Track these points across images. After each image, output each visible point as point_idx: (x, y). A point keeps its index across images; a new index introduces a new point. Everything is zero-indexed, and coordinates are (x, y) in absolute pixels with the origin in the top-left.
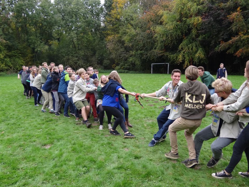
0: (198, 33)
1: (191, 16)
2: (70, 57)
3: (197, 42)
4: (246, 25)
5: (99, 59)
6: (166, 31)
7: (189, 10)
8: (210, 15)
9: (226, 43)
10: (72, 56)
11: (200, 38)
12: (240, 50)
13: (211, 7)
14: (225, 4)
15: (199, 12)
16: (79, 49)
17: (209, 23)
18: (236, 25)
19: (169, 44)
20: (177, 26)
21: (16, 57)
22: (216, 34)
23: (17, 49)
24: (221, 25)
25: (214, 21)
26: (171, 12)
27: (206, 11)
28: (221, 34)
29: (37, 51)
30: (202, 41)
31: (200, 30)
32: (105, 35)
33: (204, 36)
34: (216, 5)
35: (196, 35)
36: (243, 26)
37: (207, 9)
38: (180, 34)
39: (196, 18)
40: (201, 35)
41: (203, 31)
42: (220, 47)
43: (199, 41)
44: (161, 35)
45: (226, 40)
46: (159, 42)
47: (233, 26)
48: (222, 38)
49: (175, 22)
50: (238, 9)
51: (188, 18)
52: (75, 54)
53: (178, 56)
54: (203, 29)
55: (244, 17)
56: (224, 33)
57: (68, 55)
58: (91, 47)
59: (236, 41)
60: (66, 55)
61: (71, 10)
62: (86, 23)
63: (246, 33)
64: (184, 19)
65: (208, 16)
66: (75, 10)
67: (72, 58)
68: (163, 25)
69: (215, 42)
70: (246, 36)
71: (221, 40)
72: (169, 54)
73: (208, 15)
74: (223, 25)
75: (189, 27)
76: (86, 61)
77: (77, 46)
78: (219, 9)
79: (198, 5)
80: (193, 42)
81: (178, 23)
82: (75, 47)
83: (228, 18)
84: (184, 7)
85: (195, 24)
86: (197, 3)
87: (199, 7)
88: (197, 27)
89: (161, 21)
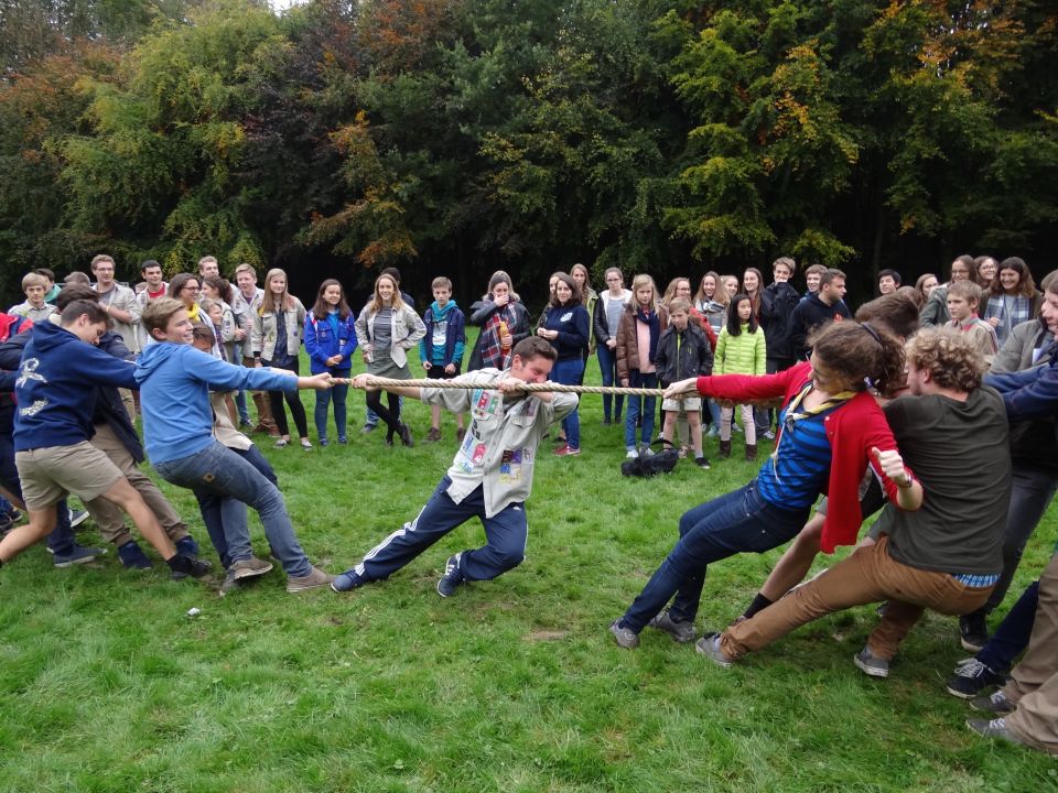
0: (232, 178)
1: (205, 118)
3: (232, 209)
4: (385, 169)
6: (111, 162)
7: (197, 95)
8: (272, 123)
9: (327, 220)
11: (241, 198)
12: (373, 245)
13: (274, 98)
14: (318, 94)
15: (232, 106)
17: (270, 150)
18: (355, 167)
19: (125, 210)
20: (153, 145)
22: (296, 188)
24: (311, 161)
25: (287, 145)
26: (127, 90)
27: (257, 108)
28: (311, 192)
30: (250, 207)
31: (239, 170)
33: (256, 191)
34: (290, 92)
35: (225, 187)
36: (376, 170)
37: (261, 102)
38: (168, 176)
39: (225, 127)
40: (245, 188)
41: (252, 175)
42: (312, 233)
43: (240, 205)
44: (89, 172)
45: (329, 212)
46: (83, 200)
47: (346, 168)
48: (313, 202)
49: (144, 131)
50: (360, 116)
51: (193, 122)
53: (165, 256)
54: (250, 168)
55: (378, 144)
56: (320, 186)
59: (361, 218)
63: (386, 195)
64: (181, 124)
65: (264, 126)
68: (94, 136)
69: (295, 216)
70: (386, 204)
71: (313, 210)
72: (130, 248)
73: (266, 123)
74: (314, 160)
75: (199, 153)
78: (300, 108)
79: (226, 81)
80: (216, 211)
81: (158, 135)
83: (329, 142)
84: (178, 81)
85: (221, 145)
86: (225, 73)
87: (231, 89)
88: (228, 159)
89: (83, 120)
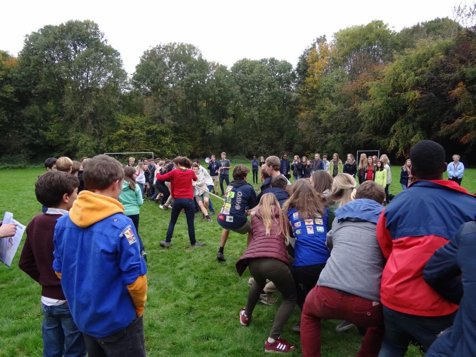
0: (415, 112)
1: (406, 90)
2: (249, 140)
3: (415, 123)
5: (289, 144)
6: (373, 109)
8: (431, 89)
9: (448, 126)
10: (252, 139)
13: (433, 79)
14: (450, 75)
15: (417, 84)
16: (261, 130)
17: (429, 100)
19: (378, 125)
20: (388, 102)
21: (183, 141)
22: (440, 113)
23: (185, 132)
24: (446, 102)
25: (436, 97)
28: (446, 114)
29: (209, 133)
30: (422, 122)
32: (297, 111)
33: (425, 115)
35: (413, 114)
37: (428, 81)
38: (392, 112)
39: (412, 93)
43: (418, 121)
45: (449, 122)
46: (366, 122)
49: (385, 97)
51: (402, 92)
52: (256, 136)
53: (390, 141)
57: (247, 138)
58: (276, 128)
60: (243, 138)
61: (252, 80)
62: (271, 96)
66: (257, 80)
67: (251, 142)
72: (379, 138)
75: (403, 103)
76: (270, 146)
77: (259, 126)
78: (443, 81)
79: (416, 75)
80: (409, 123)
81: (389, 98)
82: (256, 128)
84: (398, 77)
85: (411, 100)
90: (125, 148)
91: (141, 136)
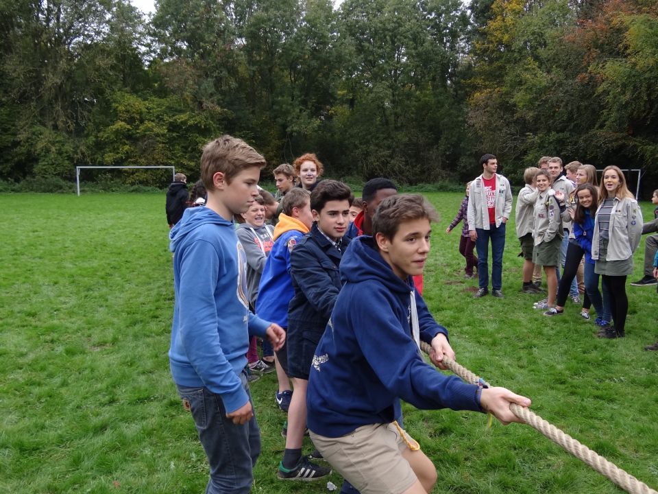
2: (372, 147)
5: (448, 155)
6: (634, 76)
10: (377, 145)
16: (396, 128)
29: (292, 132)
32: (468, 89)
44: (617, 86)
46: (614, 108)
52: (385, 138)
57: (367, 142)
58: (428, 123)
60: (361, 144)
61: (380, 27)
67: (377, 150)
68: (627, 57)
72: (642, 143)
76: (413, 160)
77: (392, 119)
90: (127, 158)
91: (157, 135)
